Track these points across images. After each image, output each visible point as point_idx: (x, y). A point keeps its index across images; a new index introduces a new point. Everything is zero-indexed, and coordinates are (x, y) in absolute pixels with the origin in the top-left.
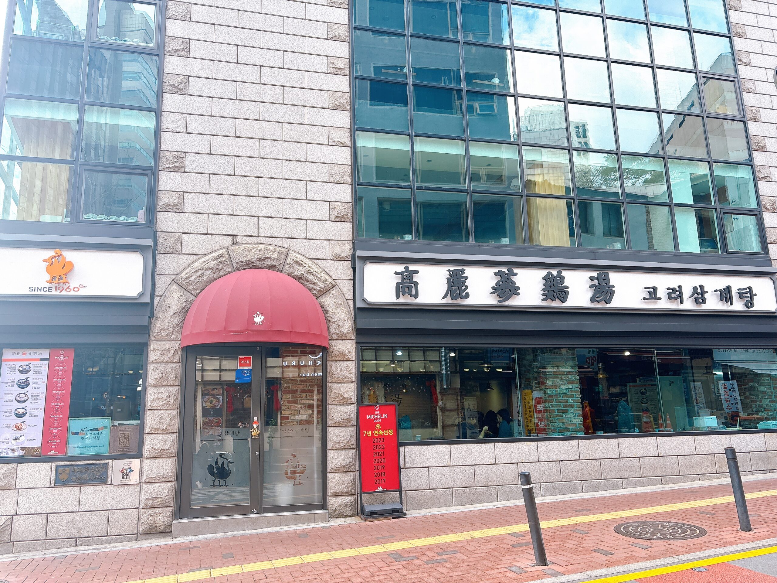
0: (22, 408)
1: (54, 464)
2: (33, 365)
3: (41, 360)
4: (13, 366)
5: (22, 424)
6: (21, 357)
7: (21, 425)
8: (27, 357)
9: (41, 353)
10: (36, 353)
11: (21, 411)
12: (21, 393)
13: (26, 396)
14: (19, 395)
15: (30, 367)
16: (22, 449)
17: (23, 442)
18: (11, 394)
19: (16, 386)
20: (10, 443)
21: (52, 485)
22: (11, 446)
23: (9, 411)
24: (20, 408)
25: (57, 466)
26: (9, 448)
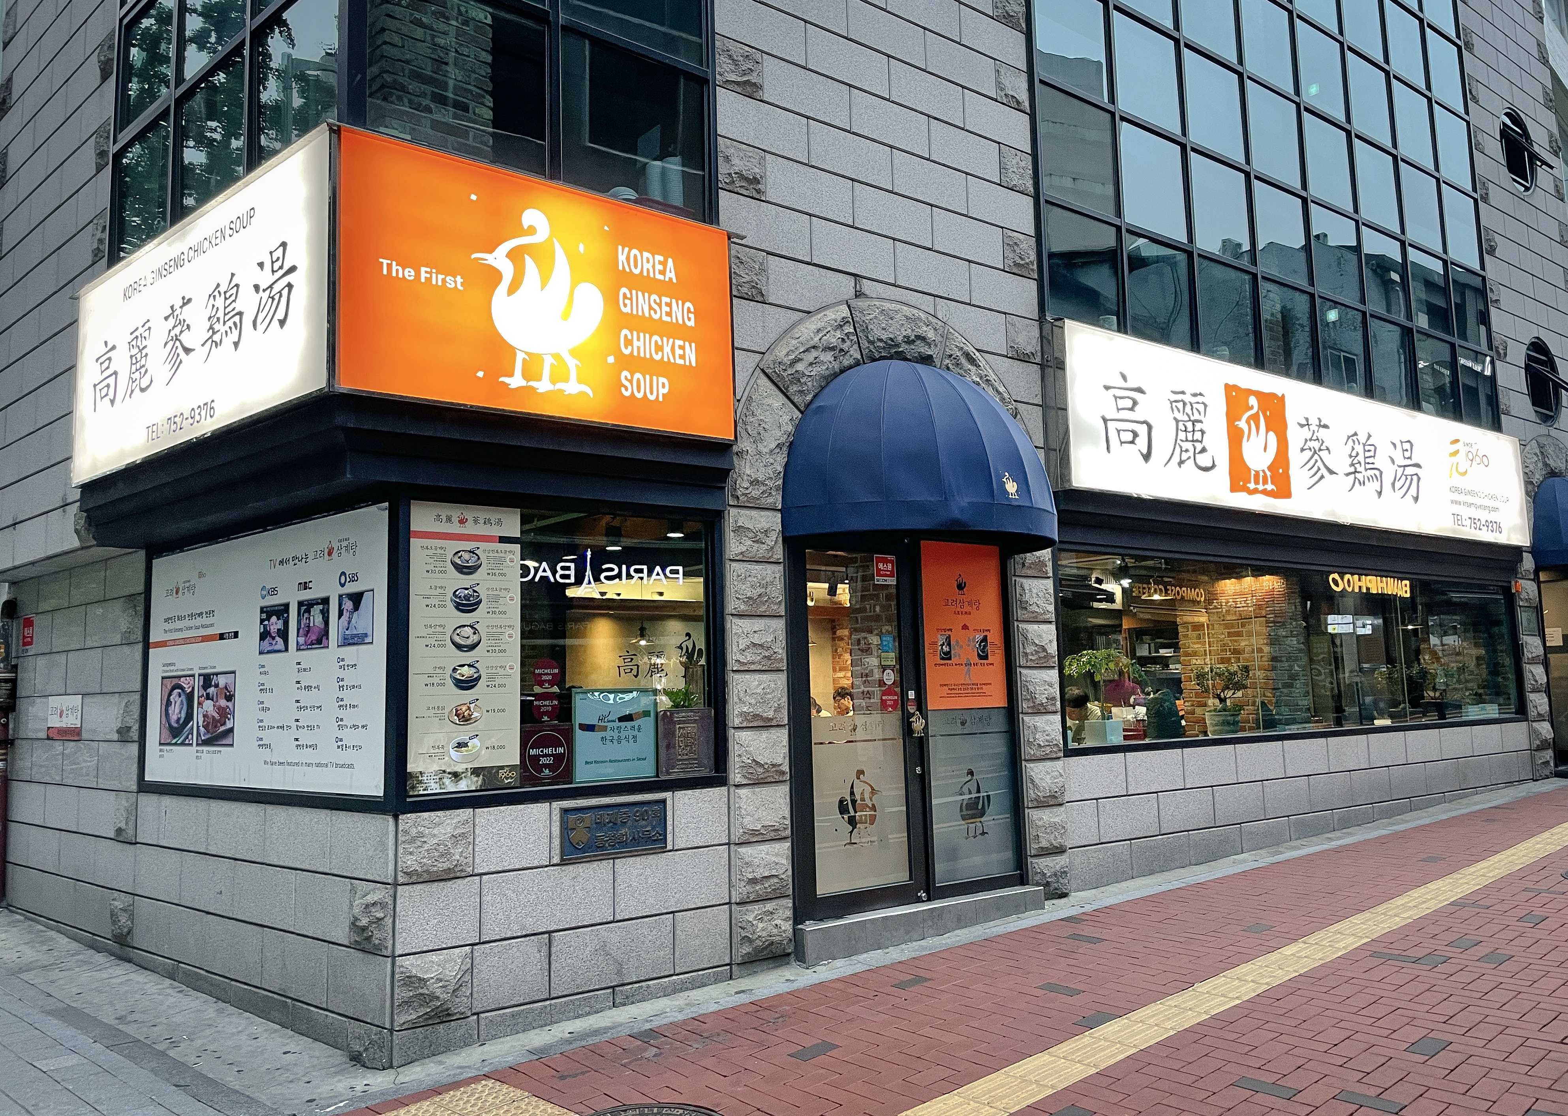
0: (469, 665)
1: (557, 805)
2: (484, 551)
3: (503, 540)
4: (439, 551)
5: (472, 706)
6: (455, 528)
7: (469, 708)
8: (470, 529)
9: (499, 522)
10: (489, 520)
11: (466, 672)
12: (464, 626)
13: (475, 633)
14: (458, 631)
15: (479, 558)
16: (476, 771)
17: (477, 756)
18: (440, 626)
19: (451, 606)
20: (447, 759)
21: (556, 860)
22: (450, 766)
23: (438, 671)
24: (463, 666)
25: (565, 811)
26: (444, 772)
